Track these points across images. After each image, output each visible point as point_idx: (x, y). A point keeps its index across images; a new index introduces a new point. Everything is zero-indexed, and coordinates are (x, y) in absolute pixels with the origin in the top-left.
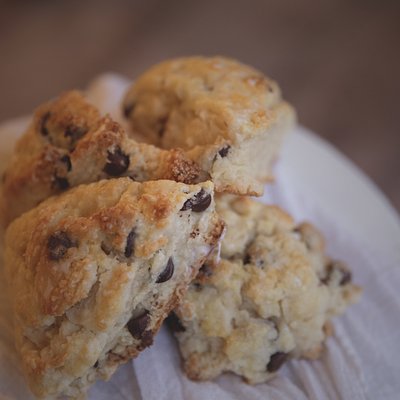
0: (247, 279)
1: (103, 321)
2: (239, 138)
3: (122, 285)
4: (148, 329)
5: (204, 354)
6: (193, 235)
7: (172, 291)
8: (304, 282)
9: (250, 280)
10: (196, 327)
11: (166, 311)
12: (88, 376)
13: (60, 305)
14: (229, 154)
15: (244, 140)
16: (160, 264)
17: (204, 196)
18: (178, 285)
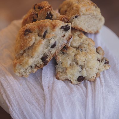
0: (76, 53)
1: (33, 53)
2: (81, 14)
3: (40, 44)
4: (46, 60)
5: (61, 72)
6: (63, 37)
7: (55, 51)
8: (92, 58)
9: (77, 54)
10: (60, 64)
11: (52, 57)
12: (29, 70)
13: (24, 47)
14: (78, 18)
15: (83, 15)
16: (52, 42)
17: (68, 26)
18: (57, 50)
